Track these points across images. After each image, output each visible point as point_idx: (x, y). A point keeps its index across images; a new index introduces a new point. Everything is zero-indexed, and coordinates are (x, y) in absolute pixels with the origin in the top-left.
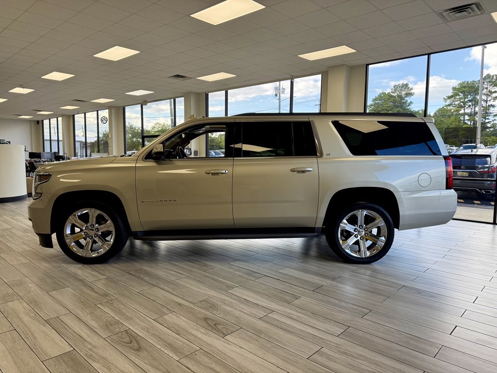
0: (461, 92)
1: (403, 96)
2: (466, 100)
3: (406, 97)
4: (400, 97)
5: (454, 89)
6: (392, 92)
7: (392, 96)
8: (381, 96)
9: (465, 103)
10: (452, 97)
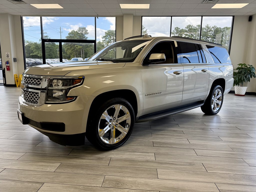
0: (108, 35)
1: (84, 34)
2: (111, 39)
3: (85, 34)
4: (82, 34)
5: (106, 33)
6: (78, 31)
7: (78, 33)
8: (73, 32)
9: (110, 40)
10: (105, 37)
